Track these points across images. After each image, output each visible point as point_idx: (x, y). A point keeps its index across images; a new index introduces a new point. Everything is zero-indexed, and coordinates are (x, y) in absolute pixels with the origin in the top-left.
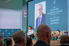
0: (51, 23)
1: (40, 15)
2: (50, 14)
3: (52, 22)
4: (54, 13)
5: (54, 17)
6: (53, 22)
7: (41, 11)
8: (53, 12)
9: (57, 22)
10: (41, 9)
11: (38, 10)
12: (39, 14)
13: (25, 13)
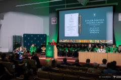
13: (54, 20)
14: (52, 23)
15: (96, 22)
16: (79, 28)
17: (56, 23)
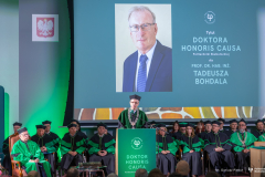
0: (197, 81)
1: (146, 48)
2: (192, 52)
3: (200, 77)
4: (210, 52)
5: (211, 64)
6: (206, 77)
7: (147, 35)
8: (205, 48)
9: (222, 78)
10: (149, 29)
11: (133, 29)
12: (139, 44)
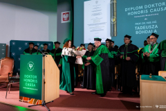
13: (65, 16)
14: (63, 22)
15: (149, 9)
16: (112, 26)
17: (69, 21)
